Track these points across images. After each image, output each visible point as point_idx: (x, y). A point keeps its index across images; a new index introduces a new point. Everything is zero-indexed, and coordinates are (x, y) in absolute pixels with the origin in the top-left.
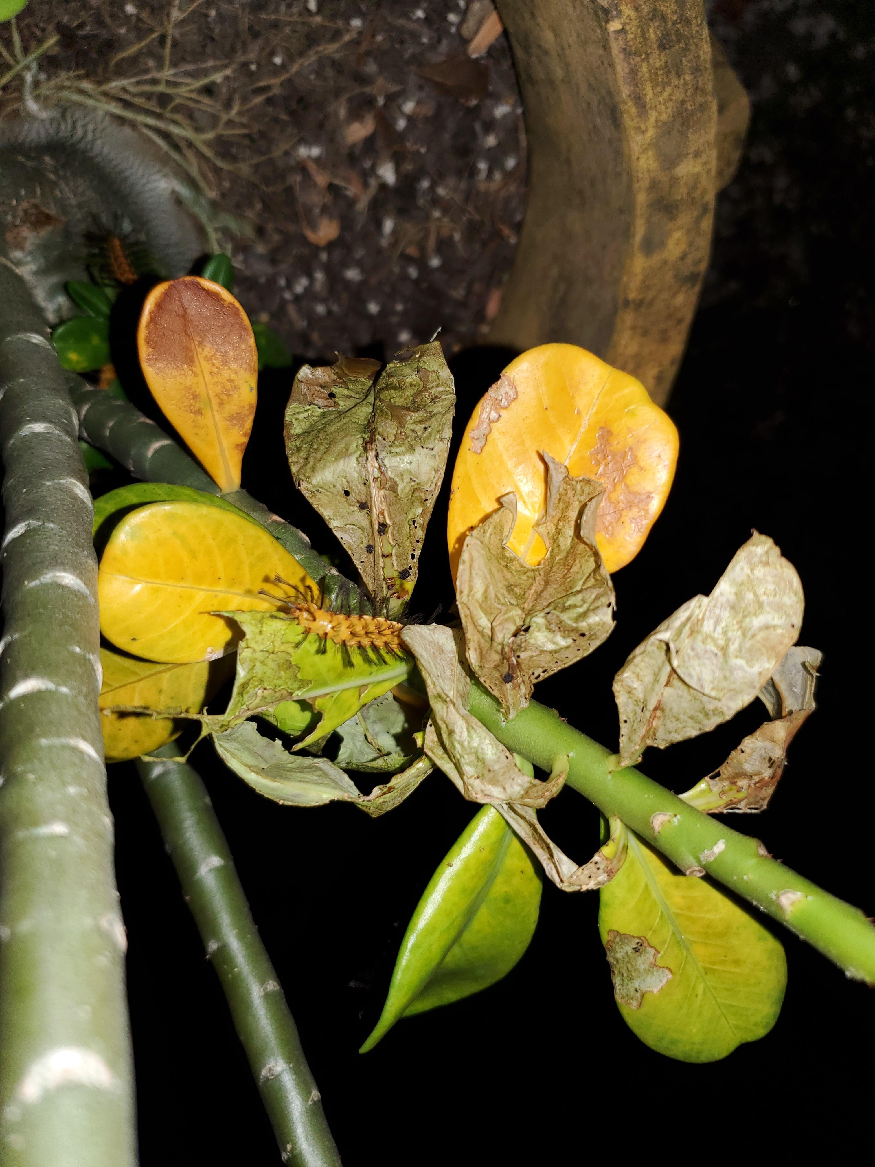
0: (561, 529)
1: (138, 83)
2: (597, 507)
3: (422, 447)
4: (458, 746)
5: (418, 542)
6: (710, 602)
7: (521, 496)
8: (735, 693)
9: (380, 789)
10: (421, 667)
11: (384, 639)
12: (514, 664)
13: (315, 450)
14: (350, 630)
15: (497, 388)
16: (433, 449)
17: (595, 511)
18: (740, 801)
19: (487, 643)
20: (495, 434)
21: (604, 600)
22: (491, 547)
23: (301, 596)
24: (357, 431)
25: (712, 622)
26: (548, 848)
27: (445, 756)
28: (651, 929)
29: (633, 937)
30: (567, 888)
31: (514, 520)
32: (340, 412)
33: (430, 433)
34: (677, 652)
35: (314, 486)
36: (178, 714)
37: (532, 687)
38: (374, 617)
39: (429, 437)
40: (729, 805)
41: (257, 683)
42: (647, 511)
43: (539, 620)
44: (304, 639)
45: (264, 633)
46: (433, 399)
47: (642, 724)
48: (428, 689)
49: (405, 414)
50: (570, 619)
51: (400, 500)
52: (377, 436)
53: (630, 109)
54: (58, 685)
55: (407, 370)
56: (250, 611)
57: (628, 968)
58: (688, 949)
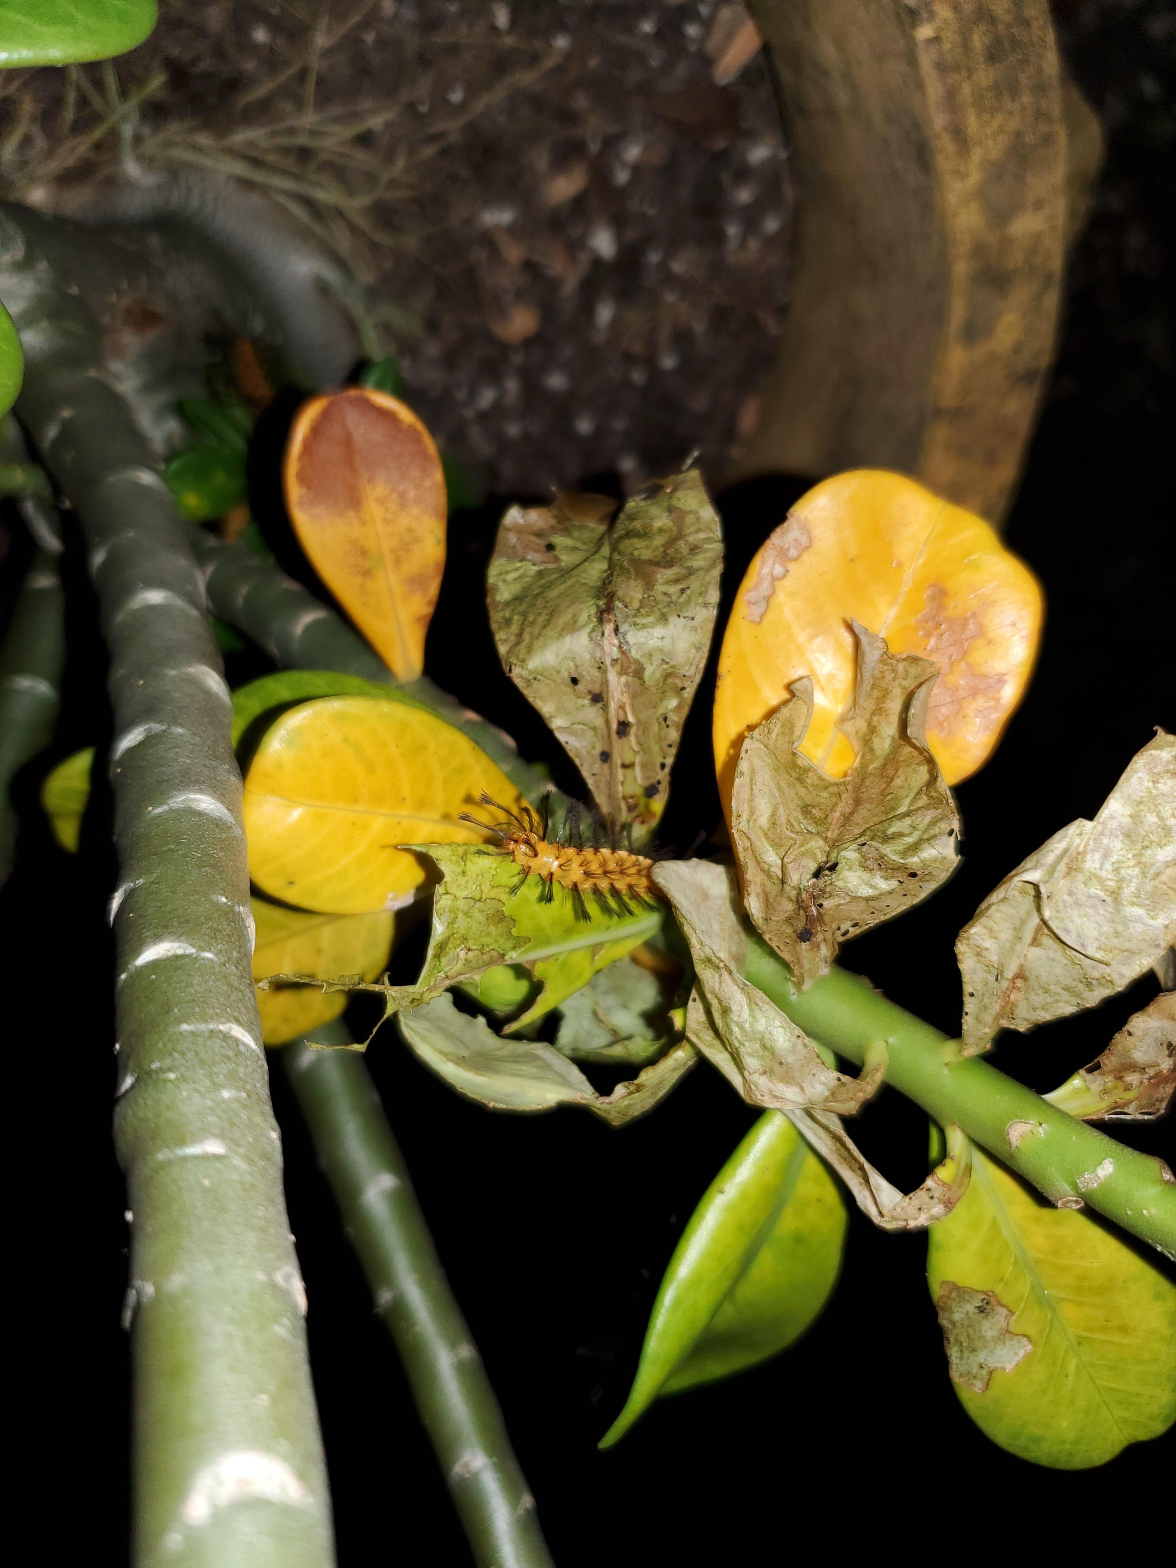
0: (874, 727)
1: (273, 135)
2: (928, 695)
3: (679, 616)
4: (736, 1029)
5: (670, 746)
6: (1095, 827)
7: (818, 682)
8: (1131, 954)
9: (625, 1087)
10: (682, 920)
11: (629, 880)
12: (813, 915)
13: (532, 622)
14: (584, 868)
15: (783, 533)
16: (693, 619)
17: (926, 702)
18: (1127, 1104)
19: (775, 887)
20: (781, 597)
21: (944, 826)
22: (778, 752)
23: (515, 822)
24: (587, 596)
25: (1097, 856)
26: (862, 1168)
27: (717, 1043)
28: (1002, 1280)
29: (977, 1291)
30: (888, 1225)
31: (809, 715)
32: (561, 570)
33: (689, 597)
34: (1048, 897)
35: (530, 672)
36: (354, 985)
37: (837, 947)
38: (614, 849)
39: (688, 602)
40: (1113, 1109)
41: (458, 942)
42: (997, 700)
43: (850, 854)
44: (522, 882)
45: (468, 873)
46: (691, 550)
47: (995, 998)
48: (692, 950)
49: (653, 572)
50: (896, 852)
51: (647, 689)
52: (617, 602)
53: (945, 145)
54: (201, 949)
55: (654, 511)
56: (450, 844)
57: (968, 1335)
58: (1053, 1310)
